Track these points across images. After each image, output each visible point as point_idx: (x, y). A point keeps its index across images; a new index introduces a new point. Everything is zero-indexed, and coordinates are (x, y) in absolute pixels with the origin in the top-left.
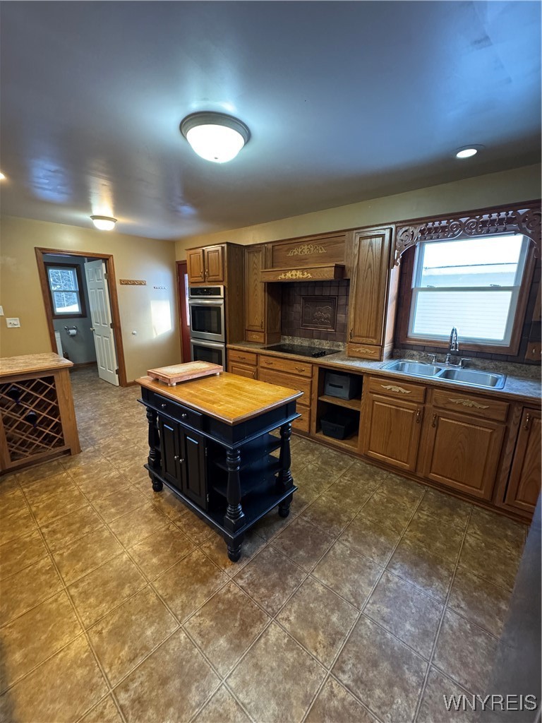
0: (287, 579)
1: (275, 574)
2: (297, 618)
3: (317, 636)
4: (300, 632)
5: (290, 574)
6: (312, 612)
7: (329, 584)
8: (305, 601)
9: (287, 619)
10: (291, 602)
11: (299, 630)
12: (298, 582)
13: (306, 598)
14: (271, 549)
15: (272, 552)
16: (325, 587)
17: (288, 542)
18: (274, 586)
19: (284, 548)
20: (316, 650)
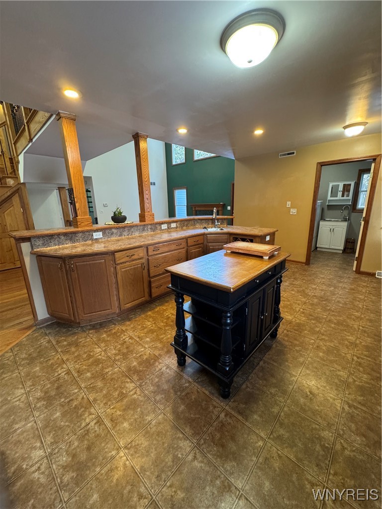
0: (161, 394)
1: (167, 387)
2: (134, 399)
3: (120, 411)
4: (125, 401)
5: (165, 396)
6: (134, 409)
7: (151, 426)
8: (143, 405)
9: (135, 393)
10: (145, 396)
11: (127, 399)
12: (158, 402)
13: (145, 406)
14: (187, 385)
15: (184, 385)
16: (150, 423)
17: (193, 397)
18: (158, 386)
19: (188, 393)
20: (113, 408)
